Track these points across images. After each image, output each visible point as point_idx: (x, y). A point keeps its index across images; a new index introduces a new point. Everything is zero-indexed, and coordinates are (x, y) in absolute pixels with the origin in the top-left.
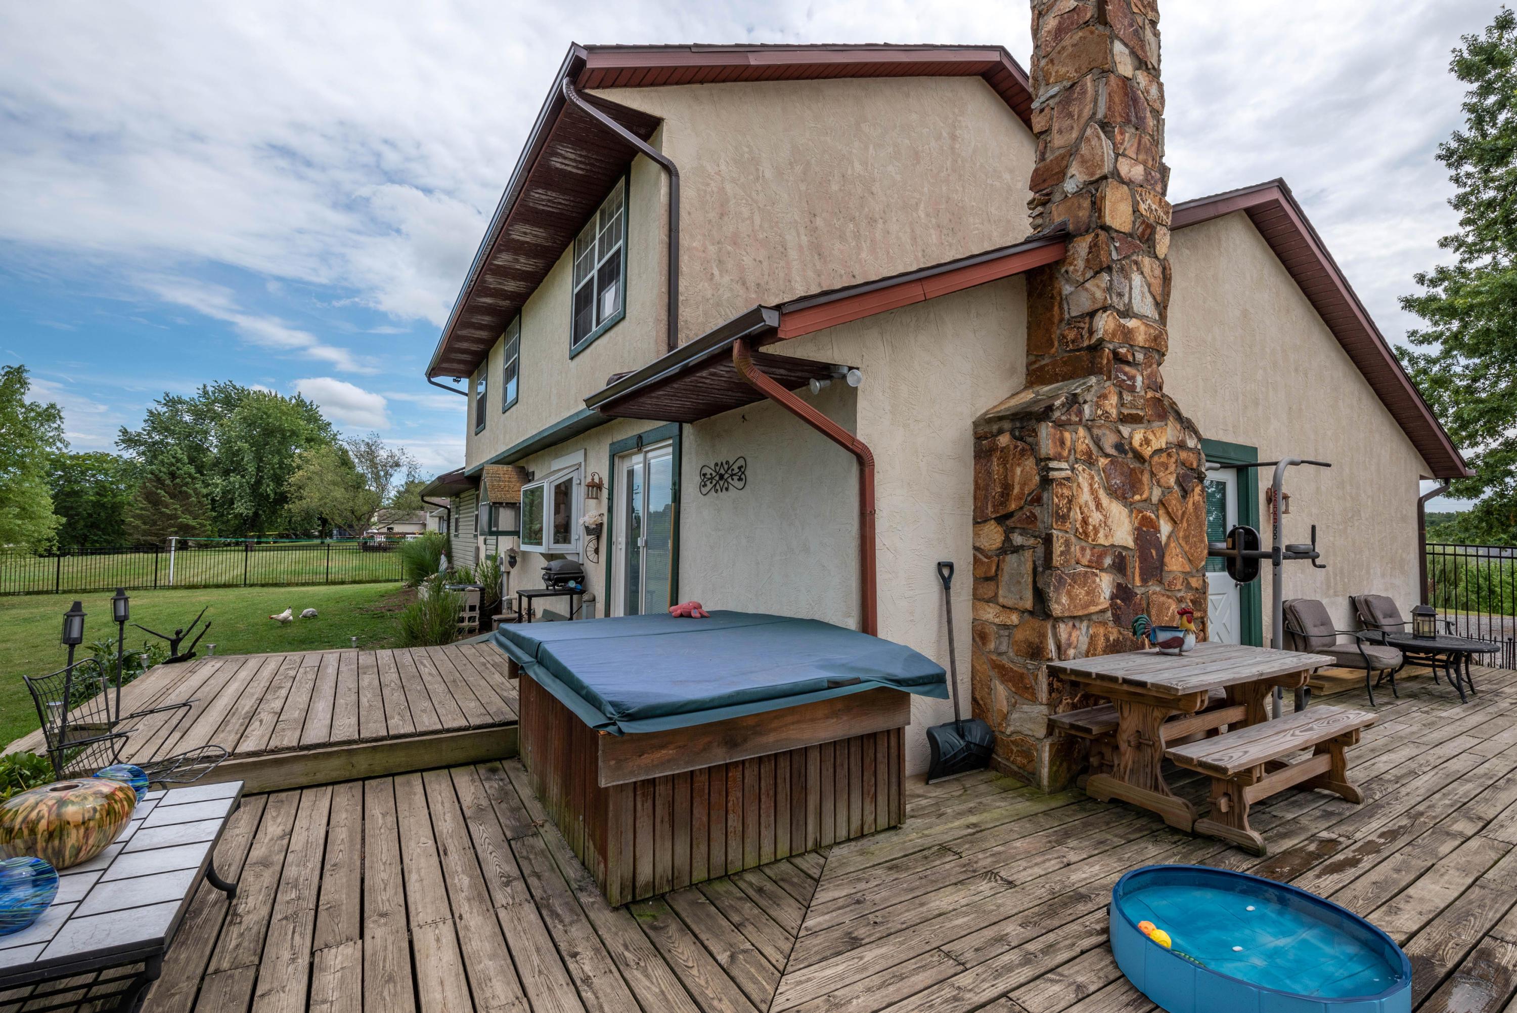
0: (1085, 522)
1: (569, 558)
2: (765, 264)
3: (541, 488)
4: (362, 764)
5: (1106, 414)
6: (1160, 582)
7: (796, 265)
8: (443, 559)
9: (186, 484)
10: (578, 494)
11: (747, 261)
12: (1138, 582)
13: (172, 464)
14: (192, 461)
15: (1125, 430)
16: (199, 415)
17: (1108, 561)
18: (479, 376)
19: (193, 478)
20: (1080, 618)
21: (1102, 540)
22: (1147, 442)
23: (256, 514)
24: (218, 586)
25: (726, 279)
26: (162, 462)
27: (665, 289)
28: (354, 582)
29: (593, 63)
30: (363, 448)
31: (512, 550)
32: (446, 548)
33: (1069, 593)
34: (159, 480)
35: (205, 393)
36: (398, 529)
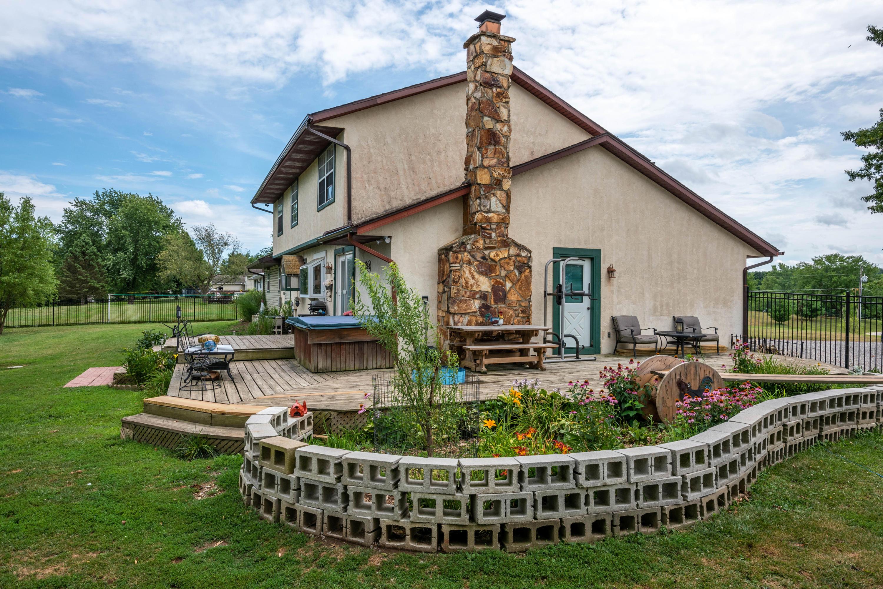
0: (467, 283)
1: (320, 300)
2: (389, 179)
3: (307, 269)
4: (250, 356)
5: (478, 248)
6: (505, 303)
7: (402, 177)
8: (262, 304)
9: (92, 260)
10: (323, 270)
11: (381, 179)
12: (493, 303)
13: (83, 247)
14: (94, 242)
15: (486, 252)
16: (96, 211)
17: (478, 296)
18: (279, 203)
19: (97, 255)
20: (465, 314)
21: (475, 288)
22: (497, 255)
23: (134, 279)
24: (135, 322)
25: (372, 187)
26: (77, 245)
27: (346, 195)
28: (210, 320)
29: (316, 118)
30: (204, 233)
31: (297, 298)
32: (263, 298)
33: (458, 306)
34: (76, 257)
35: (98, 196)
36: (226, 288)
